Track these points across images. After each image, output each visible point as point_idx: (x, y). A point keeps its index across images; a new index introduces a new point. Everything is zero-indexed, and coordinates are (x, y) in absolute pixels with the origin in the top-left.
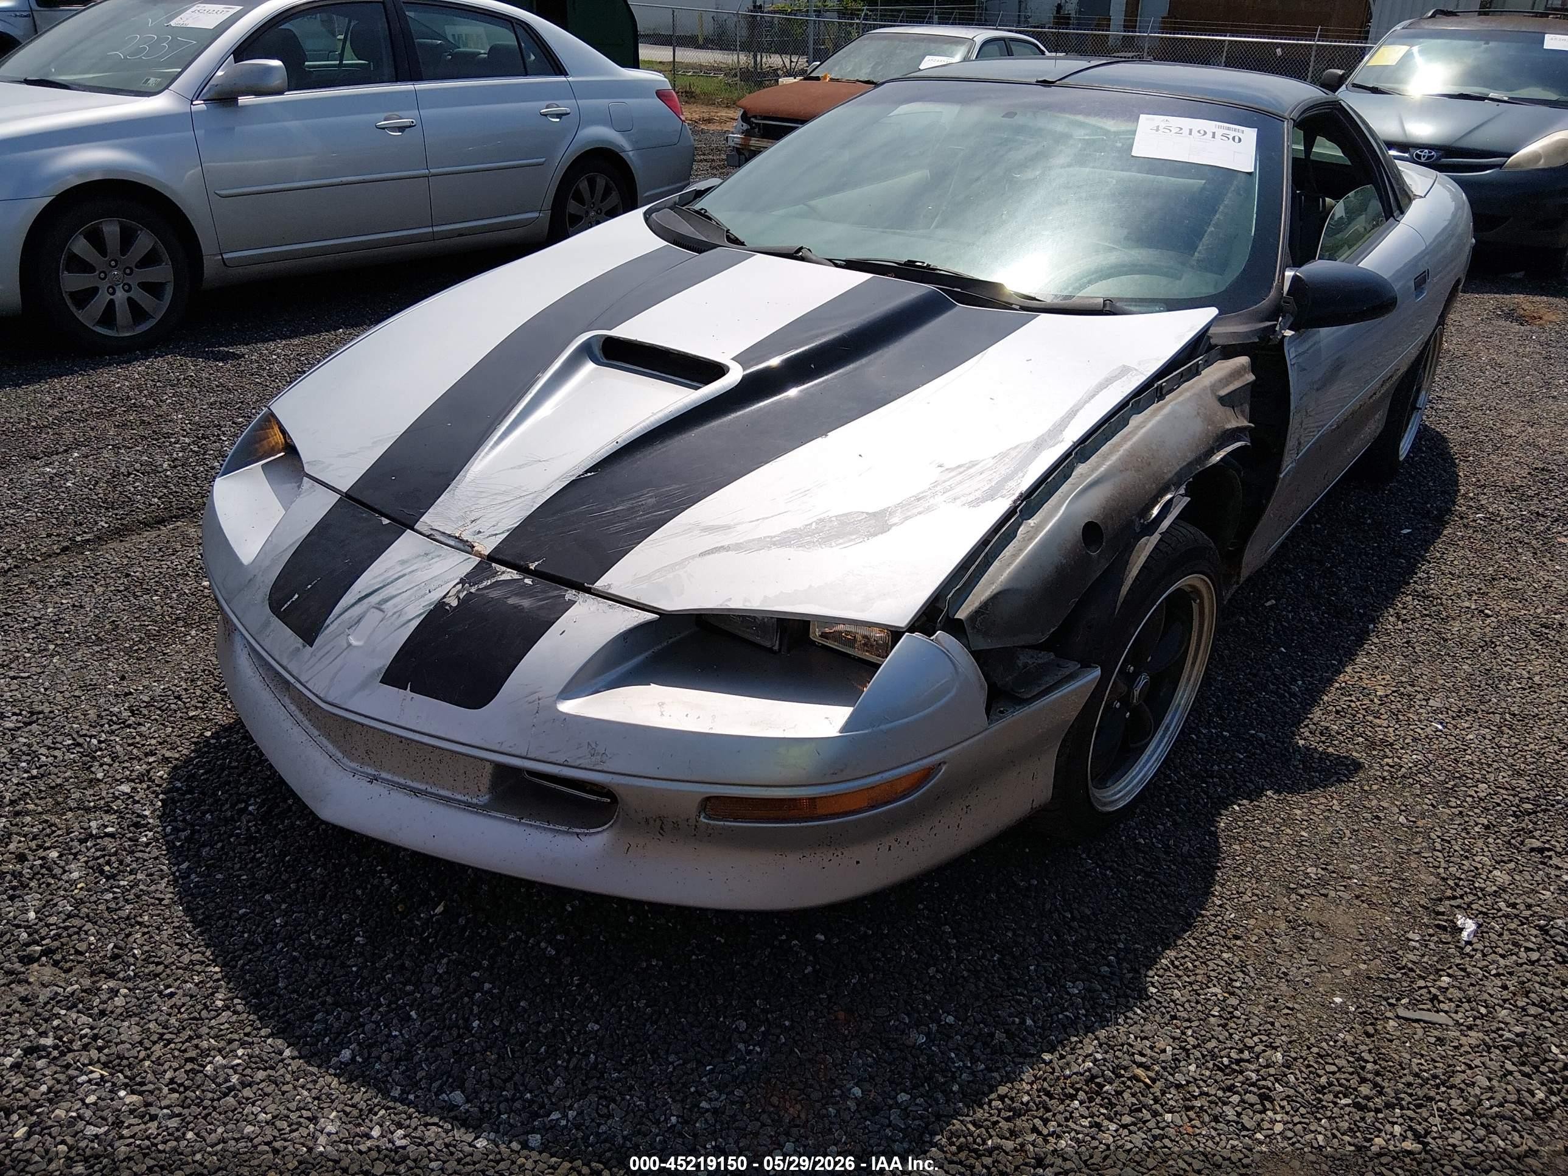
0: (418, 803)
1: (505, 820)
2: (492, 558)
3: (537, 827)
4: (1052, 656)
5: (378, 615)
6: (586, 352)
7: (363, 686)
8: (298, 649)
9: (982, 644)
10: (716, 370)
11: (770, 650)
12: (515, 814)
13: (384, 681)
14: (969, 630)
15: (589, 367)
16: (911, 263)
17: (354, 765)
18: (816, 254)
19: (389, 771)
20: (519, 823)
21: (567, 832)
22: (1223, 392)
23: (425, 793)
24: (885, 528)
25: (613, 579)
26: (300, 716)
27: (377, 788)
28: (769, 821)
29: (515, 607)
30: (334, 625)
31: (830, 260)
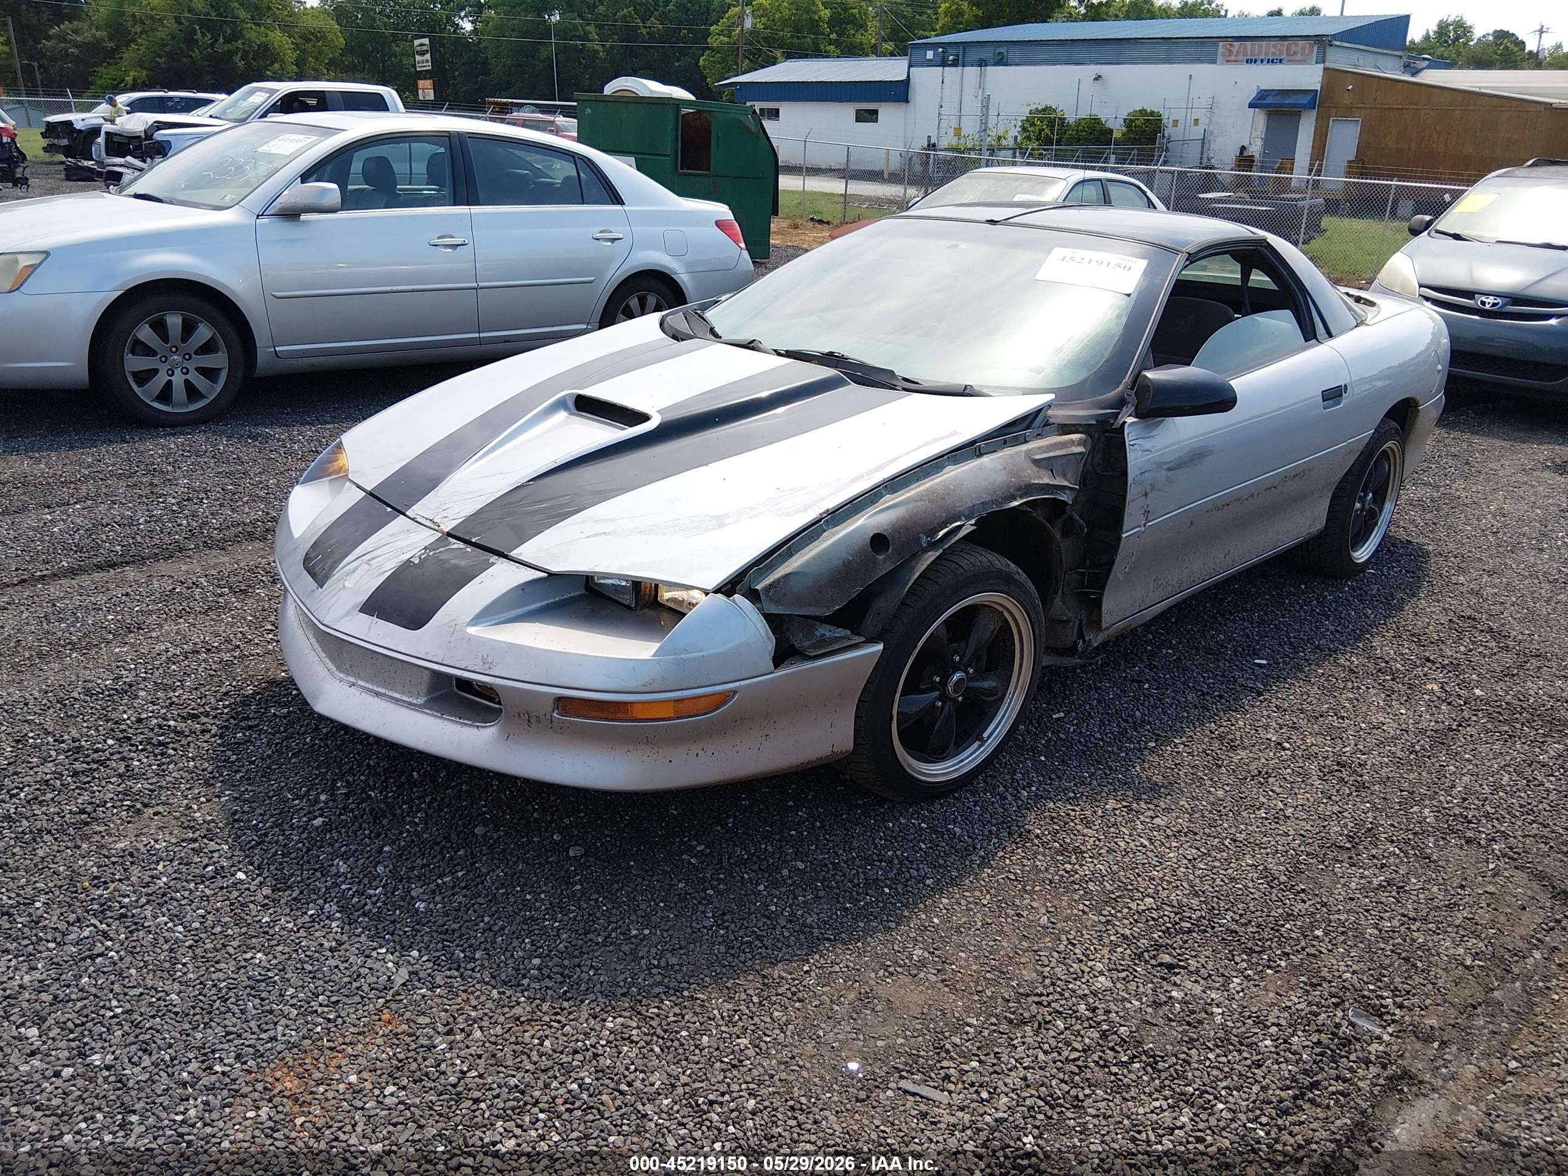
0: (377, 702)
1: (432, 715)
2: (449, 534)
3: (452, 721)
4: (849, 632)
5: (367, 567)
6: (561, 404)
7: (347, 614)
8: (313, 591)
9: (774, 610)
10: (644, 418)
11: (628, 607)
12: (438, 712)
13: (360, 611)
14: (763, 598)
15: (562, 415)
16: (831, 354)
17: (342, 675)
18: (767, 344)
19: (363, 680)
20: (441, 718)
21: (471, 725)
22: (1038, 457)
23: (384, 695)
24: (721, 526)
25: (525, 551)
26: (316, 645)
27: (354, 691)
28: (601, 719)
29: (455, 565)
30: (337, 575)
31: (775, 351)
